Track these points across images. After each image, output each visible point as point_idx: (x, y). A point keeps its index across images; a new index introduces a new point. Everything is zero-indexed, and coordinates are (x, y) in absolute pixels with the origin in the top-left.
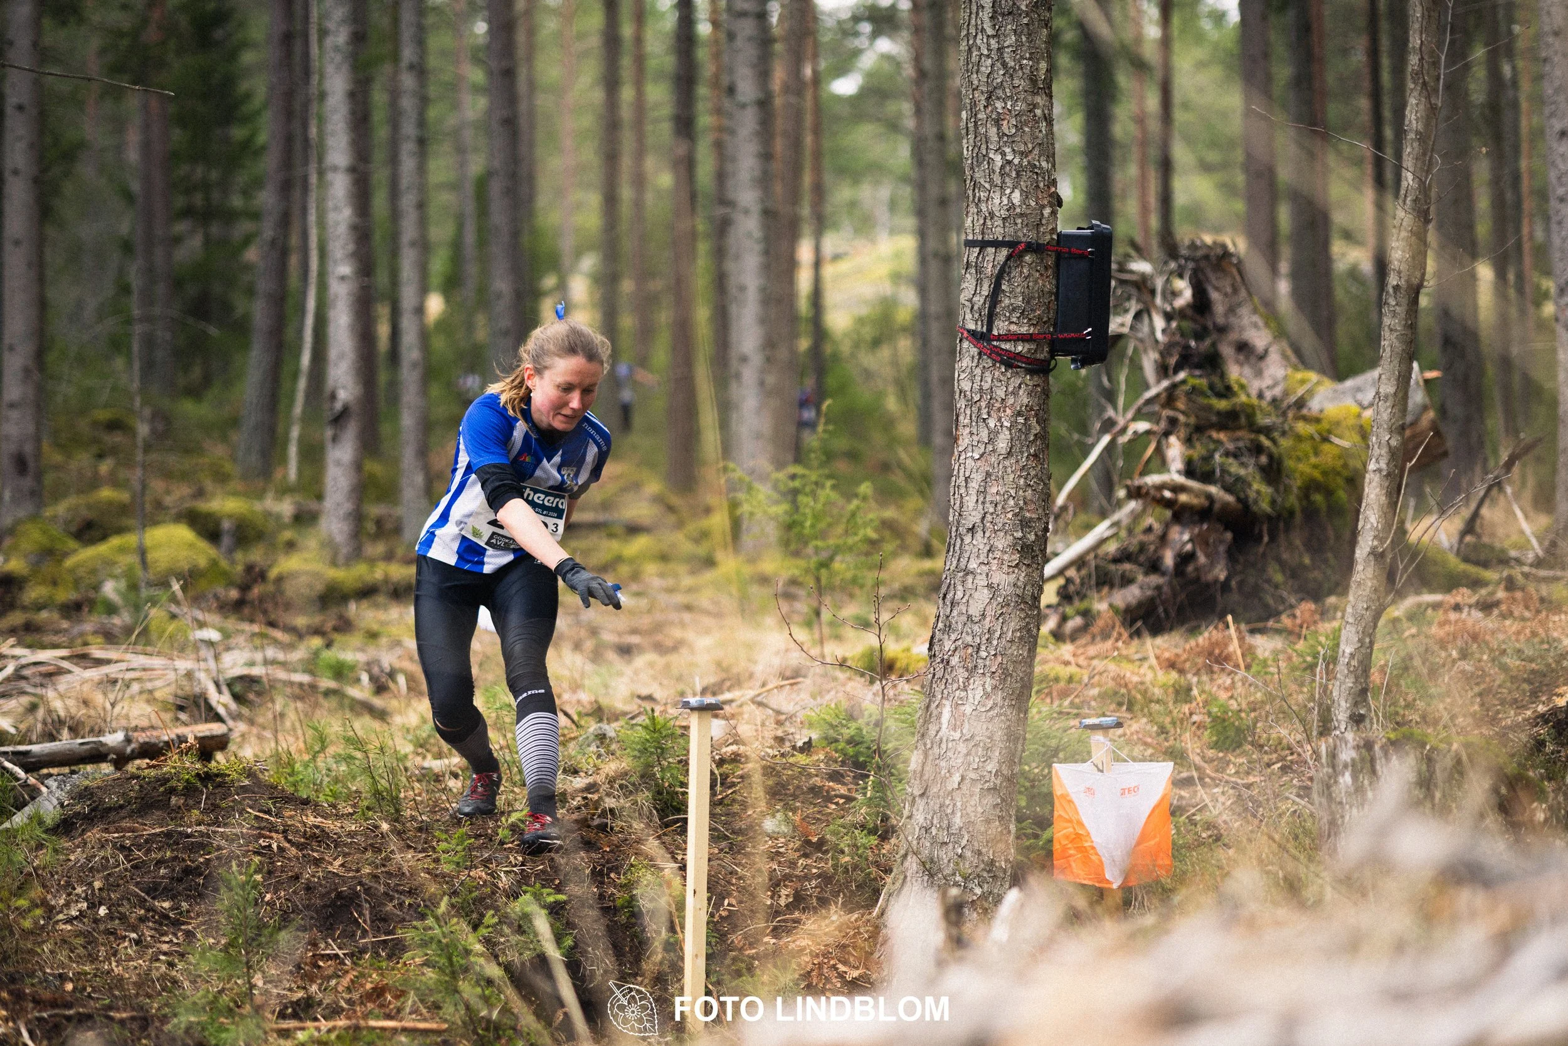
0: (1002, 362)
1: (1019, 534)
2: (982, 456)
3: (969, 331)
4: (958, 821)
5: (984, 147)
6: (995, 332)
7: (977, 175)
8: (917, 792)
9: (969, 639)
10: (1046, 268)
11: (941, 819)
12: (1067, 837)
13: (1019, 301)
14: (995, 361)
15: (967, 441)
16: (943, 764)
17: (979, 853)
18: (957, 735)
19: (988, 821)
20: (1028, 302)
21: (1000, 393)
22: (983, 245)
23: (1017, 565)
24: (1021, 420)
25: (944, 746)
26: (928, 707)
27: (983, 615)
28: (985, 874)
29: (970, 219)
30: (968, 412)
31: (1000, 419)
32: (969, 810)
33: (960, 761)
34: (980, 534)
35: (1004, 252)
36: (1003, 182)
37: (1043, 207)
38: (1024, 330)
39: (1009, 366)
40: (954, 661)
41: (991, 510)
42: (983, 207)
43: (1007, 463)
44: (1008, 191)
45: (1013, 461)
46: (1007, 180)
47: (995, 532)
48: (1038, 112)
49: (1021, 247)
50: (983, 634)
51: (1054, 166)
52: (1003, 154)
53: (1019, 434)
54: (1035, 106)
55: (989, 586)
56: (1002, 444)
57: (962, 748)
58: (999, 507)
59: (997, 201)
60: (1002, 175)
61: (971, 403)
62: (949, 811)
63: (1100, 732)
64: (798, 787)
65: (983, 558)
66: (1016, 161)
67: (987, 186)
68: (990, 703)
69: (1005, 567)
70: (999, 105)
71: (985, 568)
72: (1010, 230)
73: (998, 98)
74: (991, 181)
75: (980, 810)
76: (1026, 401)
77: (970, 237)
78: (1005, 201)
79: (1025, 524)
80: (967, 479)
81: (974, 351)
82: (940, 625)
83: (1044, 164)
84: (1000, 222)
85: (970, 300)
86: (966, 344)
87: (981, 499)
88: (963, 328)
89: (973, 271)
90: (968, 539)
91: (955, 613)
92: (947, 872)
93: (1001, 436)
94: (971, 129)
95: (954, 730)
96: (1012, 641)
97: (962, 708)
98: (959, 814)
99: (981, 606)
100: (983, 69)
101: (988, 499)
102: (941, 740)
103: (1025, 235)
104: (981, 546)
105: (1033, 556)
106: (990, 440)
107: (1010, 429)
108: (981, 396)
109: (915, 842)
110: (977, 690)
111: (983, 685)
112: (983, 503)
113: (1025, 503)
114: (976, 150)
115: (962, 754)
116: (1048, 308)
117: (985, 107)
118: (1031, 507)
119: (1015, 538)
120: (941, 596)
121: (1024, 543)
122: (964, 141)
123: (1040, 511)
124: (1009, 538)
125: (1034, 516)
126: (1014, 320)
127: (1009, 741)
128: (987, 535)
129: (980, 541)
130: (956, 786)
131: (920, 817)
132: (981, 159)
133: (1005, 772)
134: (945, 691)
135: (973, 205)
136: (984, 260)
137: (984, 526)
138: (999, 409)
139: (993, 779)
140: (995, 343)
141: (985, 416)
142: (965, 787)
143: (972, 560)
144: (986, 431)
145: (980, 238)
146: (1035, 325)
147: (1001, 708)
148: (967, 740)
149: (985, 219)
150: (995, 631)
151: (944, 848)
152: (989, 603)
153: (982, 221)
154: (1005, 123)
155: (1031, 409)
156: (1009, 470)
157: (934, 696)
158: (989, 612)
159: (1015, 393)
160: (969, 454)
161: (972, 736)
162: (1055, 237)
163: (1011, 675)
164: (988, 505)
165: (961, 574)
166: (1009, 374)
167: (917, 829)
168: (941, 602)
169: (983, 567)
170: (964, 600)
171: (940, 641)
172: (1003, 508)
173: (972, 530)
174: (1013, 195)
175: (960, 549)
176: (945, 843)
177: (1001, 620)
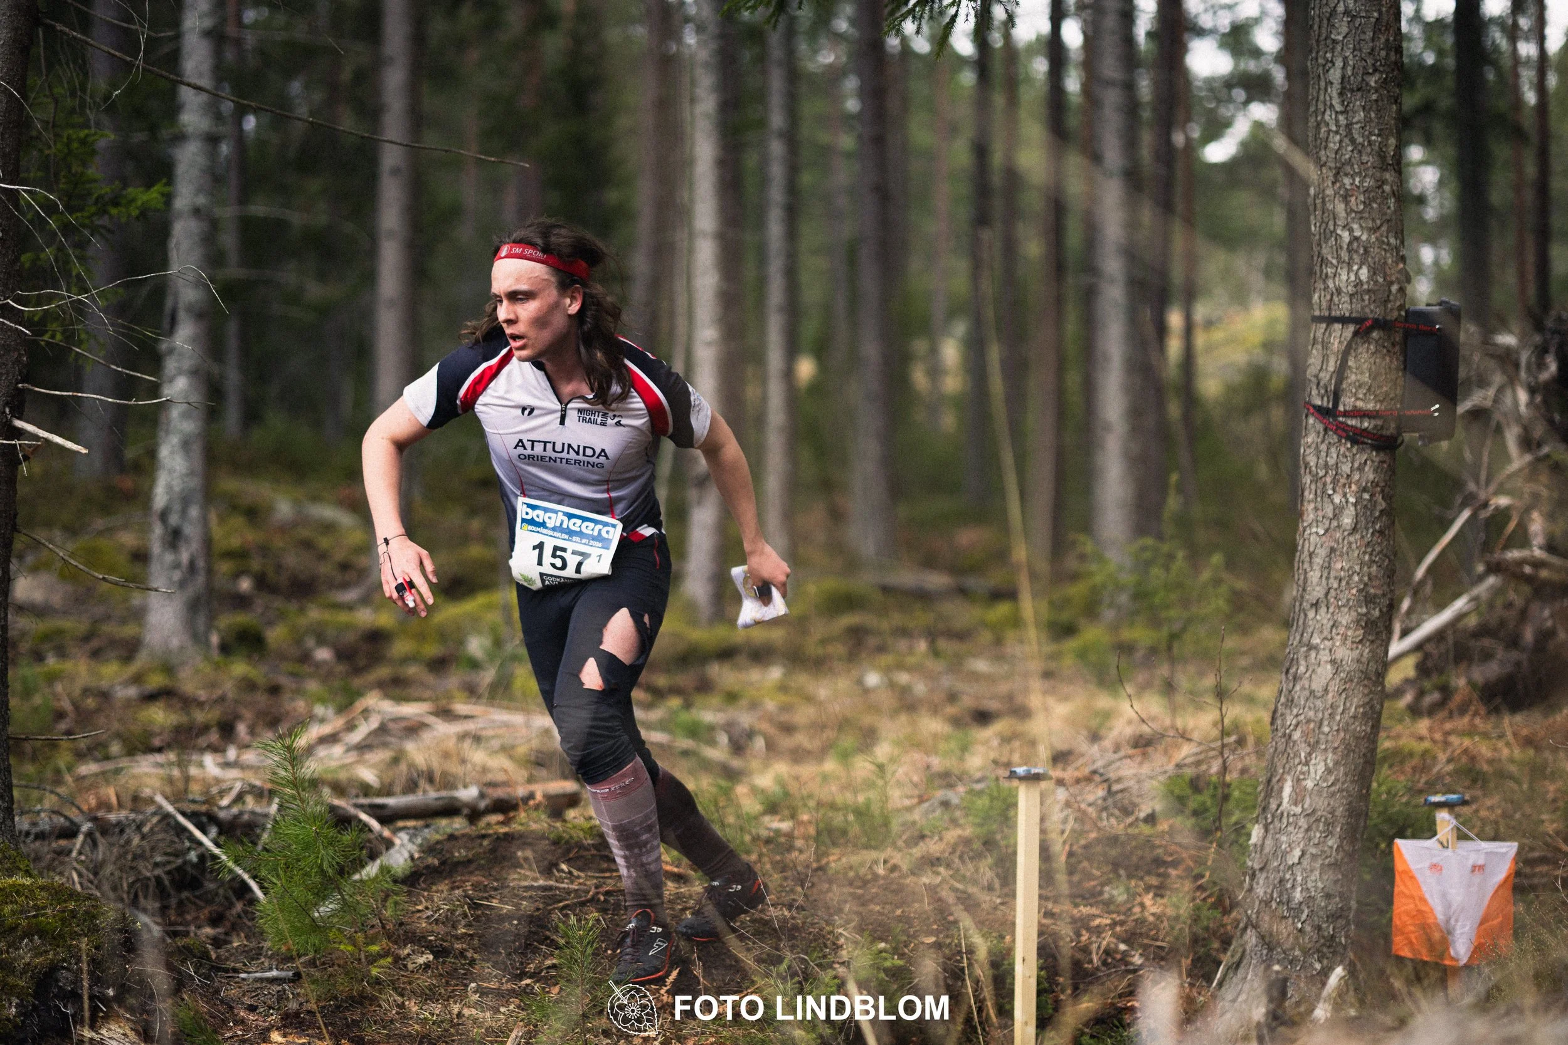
0: (1348, 438)
1: (1364, 610)
2: (1327, 531)
3: (1314, 407)
4: (1298, 895)
5: (1331, 223)
6: (1341, 408)
7: (1324, 251)
8: (1257, 866)
9: (1311, 714)
10: (1393, 345)
11: (1280, 895)
12: (1408, 913)
13: (1366, 378)
14: (1340, 437)
15: (1312, 516)
16: (1284, 838)
17: (1319, 928)
18: (1298, 810)
19: (1328, 896)
20: (1374, 379)
21: (1346, 468)
22: (1331, 320)
23: (1361, 642)
24: (1366, 496)
25: (1285, 820)
26: (1269, 781)
27: (1326, 691)
28: (1325, 950)
29: (1316, 296)
30: (1313, 487)
31: (1345, 495)
32: (1310, 885)
33: (1300, 836)
34: (1323, 610)
35: (1351, 328)
36: (1351, 258)
37: (1392, 283)
38: (1370, 406)
39: (1354, 442)
40: (1297, 735)
41: (1335, 585)
42: (1331, 285)
43: (1352, 539)
44: (1355, 268)
45: (1358, 536)
46: (1355, 256)
47: (1339, 607)
48: (1387, 188)
49: (1368, 324)
50: (1325, 709)
51: (1402, 242)
52: (1351, 230)
53: (1364, 509)
54: (1384, 182)
55: (1333, 662)
56: (1347, 521)
57: (1303, 822)
58: (1344, 583)
59: (1344, 277)
60: (1349, 251)
61: (1316, 479)
62: (1289, 885)
63: (1446, 810)
64: (1142, 858)
65: (1326, 633)
66: (1364, 238)
67: (1334, 262)
68: (1332, 779)
69: (1349, 642)
70: (1347, 181)
71: (1328, 644)
72: (1357, 306)
73: (1346, 175)
74: (1338, 257)
75: (1320, 885)
76: (1371, 477)
77: (1317, 313)
78: (1353, 278)
79: (1369, 600)
80: (1311, 555)
81: (1320, 427)
82: (1283, 699)
83: (1392, 241)
84: (1347, 299)
85: (1316, 376)
86: (1311, 420)
87: (1325, 575)
88: (1308, 404)
89: (1319, 347)
90: (1311, 614)
91: (1298, 688)
92: (1286, 946)
93: (1346, 512)
94: (1319, 206)
95: (1296, 804)
96: (1355, 717)
97: (1304, 783)
98: (1299, 889)
99: (1324, 682)
100: (1331, 145)
101: (1333, 574)
102: (1282, 814)
103: (1372, 311)
104: (1325, 621)
105: (1377, 634)
106: (1335, 516)
107: (1355, 505)
108: (1327, 473)
109: (1254, 916)
110: (1318, 766)
111: (1325, 760)
112: (1328, 578)
113: (1370, 579)
114: (1324, 225)
115: (1302, 830)
116: (1395, 384)
117: (1333, 183)
118: (1376, 583)
119: (1359, 614)
120: (1284, 670)
121: (1368, 619)
122: (1312, 217)
123: (1385, 587)
124: (1354, 614)
125: (1379, 592)
126: (1361, 396)
127: (1350, 816)
128: (1331, 610)
129: (1323, 616)
130: (1296, 860)
131: (1260, 891)
132: (1328, 236)
133: (1346, 848)
134: (1287, 766)
135: (1321, 282)
136: (1330, 335)
137: (1328, 602)
138: (1344, 485)
139: (1334, 853)
140: (1341, 419)
141: (1330, 492)
142: (1306, 862)
143: (1315, 635)
144: (1331, 507)
145: (1327, 314)
146: (1381, 402)
147: (1343, 783)
148: (1308, 815)
149: (1332, 295)
150: (1338, 707)
151: (1284, 922)
152: (1332, 679)
153: (1328, 297)
154: (1353, 199)
155: (1377, 485)
156: (1354, 546)
157: (1275, 770)
158: (1330, 689)
159: (1361, 469)
160: (1314, 530)
161: (1314, 812)
162: (1403, 313)
163: (1354, 751)
164: (1332, 580)
165: (1305, 649)
166: (1354, 450)
167: (1257, 903)
168: (1283, 676)
169: (1326, 642)
170: (1307, 675)
171: (1282, 715)
172: (1348, 583)
173: (1316, 605)
174: (1361, 272)
175: (1304, 623)
176: (1285, 918)
177: (1344, 695)
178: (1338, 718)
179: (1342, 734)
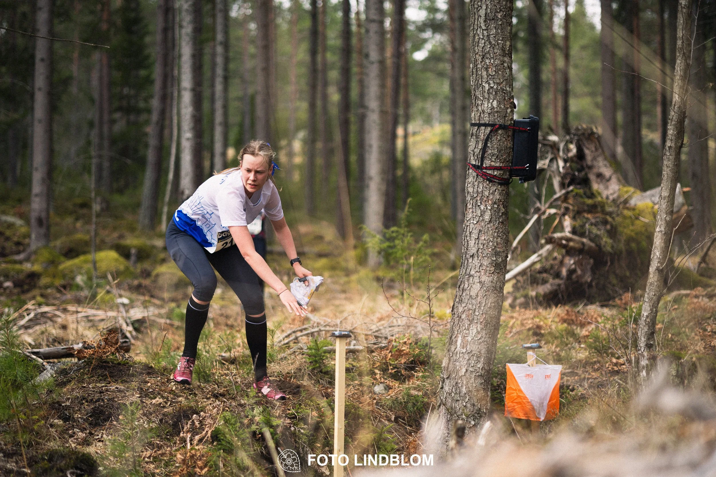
0: (487, 179)
1: (494, 259)
2: (477, 222)
3: (472, 165)
4: (464, 390)
5: (480, 80)
6: (484, 166)
7: (477, 93)
8: (445, 377)
9: (470, 306)
10: (508, 136)
11: (456, 390)
12: (513, 397)
13: (496, 152)
14: (484, 179)
15: (471, 215)
16: (457, 364)
17: (474, 405)
18: (464, 351)
19: (478, 391)
20: (500, 152)
21: (486, 193)
22: (479, 125)
23: (493, 273)
24: (496, 206)
25: (458, 356)
26: (451, 338)
27: (477, 296)
28: (476, 415)
29: (473, 114)
30: (471, 202)
31: (486, 206)
32: (470, 385)
33: (465, 362)
34: (476, 258)
35: (489, 129)
36: (489, 97)
37: (508, 108)
38: (498, 165)
39: (490, 181)
40: (463, 316)
41: (482, 247)
42: (480, 109)
43: (489, 226)
44: (491, 101)
45: (492, 225)
46: (491, 96)
47: (483, 257)
49: (497, 127)
50: (477, 304)
51: (512, 90)
52: (489, 84)
53: (495, 212)
54: (504, 62)
55: (480, 282)
56: (487, 217)
58: (485, 246)
59: (486, 105)
60: (488, 93)
61: (473, 198)
62: (460, 385)
63: (531, 350)
65: (477, 269)
66: (495, 87)
67: (482, 98)
68: (479, 336)
69: (487, 273)
70: (487, 61)
71: (478, 274)
72: (492, 119)
73: (487, 58)
74: (483, 96)
75: (474, 385)
76: (498, 197)
77: (473, 122)
78: (490, 106)
79: (497, 254)
80: (470, 233)
81: (475, 174)
82: (457, 300)
83: (508, 89)
84: (487, 115)
85: (473, 151)
86: (471, 171)
87: (477, 242)
88: (470, 163)
89: (475, 137)
90: (470, 260)
91: (464, 294)
92: (459, 413)
93: (486, 213)
94: (475, 72)
95: (463, 348)
96: (490, 308)
97: (467, 338)
98: (465, 387)
99: (476, 291)
100: (480, 44)
101: (480, 242)
102: (457, 353)
103: (499, 121)
104: (477, 264)
105: (500, 269)
106: (481, 215)
107: (490, 210)
108: (478, 195)
109: (444, 400)
110: (474, 330)
111: (477, 328)
112: (478, 244)
113: (497, 244)
114: (477, 82)
115: (466, 359)
116: (509, 155)
117: (481, 62)
118: (500, 246)
119: (492, 260)
120: (458, 286)
121: (496, 263)
122: (471, 78)
123: (504, 248)
124: (490, 260)
125: (501, 250)
126: (493, 160)
127: (488, 353)
128: (479, 258)
129: (476, 261)
130: (463, 374)
131: (447, 388)
132: (479, 86)
133: (486, 368)
134: (459, 331)
135: (475, 107)
136: (479, 132)
137: (478, 255)
138: (486, 201)
139: (480, 371)
140: (484, 170)
141: (479, 204)
142: (467, 375)
143: (472, 270)
144: (480, 211)
145: (478, 122)
146: (503, 163)
147: (485, 338)
148: (469, 353)
149: (480, 113)
150: (482, 303)
151: (457, 403)
152: (480, 290)
153: (479, 114)
154: (490, 69)
155: (501, 201)
156: (490, 229)
157: (454, 332)
158: (480, 294)
159: (493, 194)
160: (472, 221)
161: (471, 351)
162: (513, 122)
163: (490, 323)
164: (480, 245)
165: (467, 276)
166: (490, 185)
167: (445, 394)
168: (458, 289)
169: (477, 273)
170: (468, 289)
171: (457, 307)
172: (487, 246)
173: (472, 256)
174: (494, 103)
175: (467, 265)
176: (458, 400)
177: (485, 298)
178: (482, 308)
179: (484, 316)
